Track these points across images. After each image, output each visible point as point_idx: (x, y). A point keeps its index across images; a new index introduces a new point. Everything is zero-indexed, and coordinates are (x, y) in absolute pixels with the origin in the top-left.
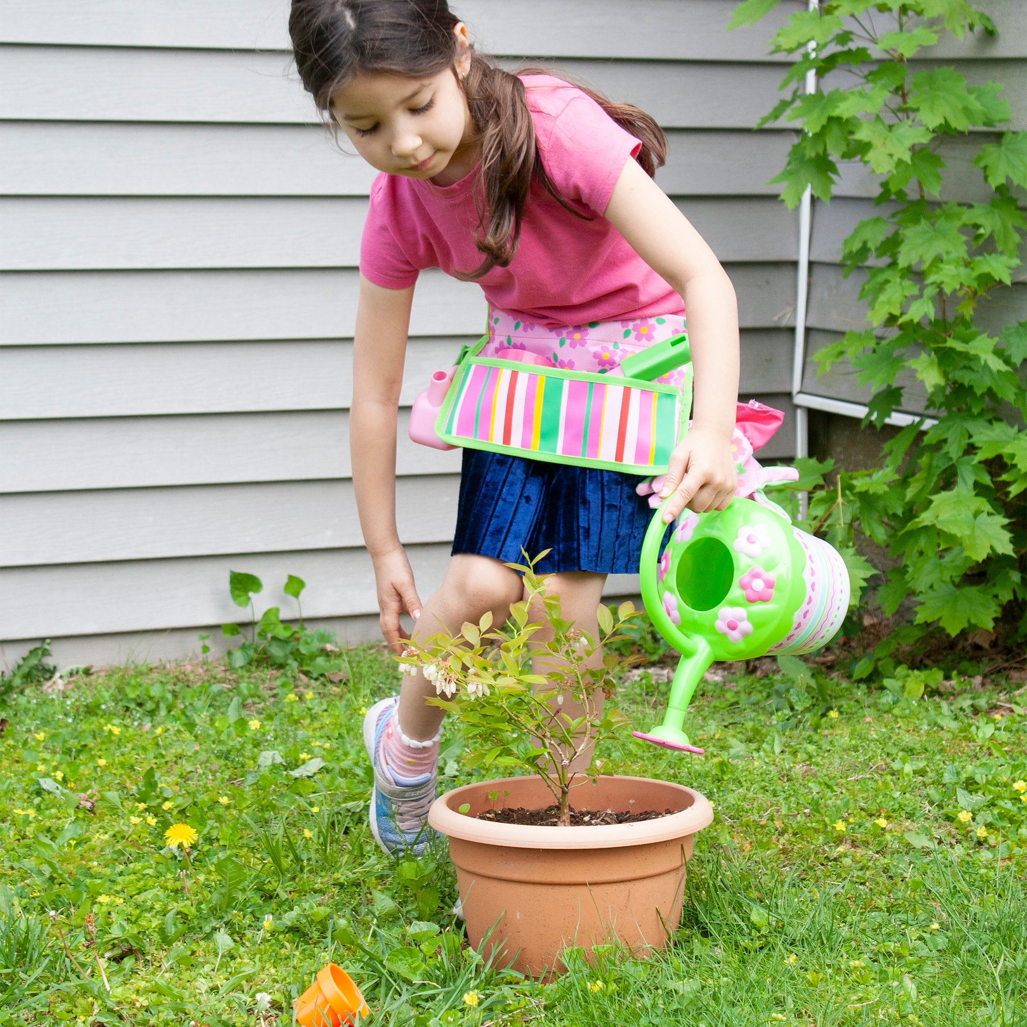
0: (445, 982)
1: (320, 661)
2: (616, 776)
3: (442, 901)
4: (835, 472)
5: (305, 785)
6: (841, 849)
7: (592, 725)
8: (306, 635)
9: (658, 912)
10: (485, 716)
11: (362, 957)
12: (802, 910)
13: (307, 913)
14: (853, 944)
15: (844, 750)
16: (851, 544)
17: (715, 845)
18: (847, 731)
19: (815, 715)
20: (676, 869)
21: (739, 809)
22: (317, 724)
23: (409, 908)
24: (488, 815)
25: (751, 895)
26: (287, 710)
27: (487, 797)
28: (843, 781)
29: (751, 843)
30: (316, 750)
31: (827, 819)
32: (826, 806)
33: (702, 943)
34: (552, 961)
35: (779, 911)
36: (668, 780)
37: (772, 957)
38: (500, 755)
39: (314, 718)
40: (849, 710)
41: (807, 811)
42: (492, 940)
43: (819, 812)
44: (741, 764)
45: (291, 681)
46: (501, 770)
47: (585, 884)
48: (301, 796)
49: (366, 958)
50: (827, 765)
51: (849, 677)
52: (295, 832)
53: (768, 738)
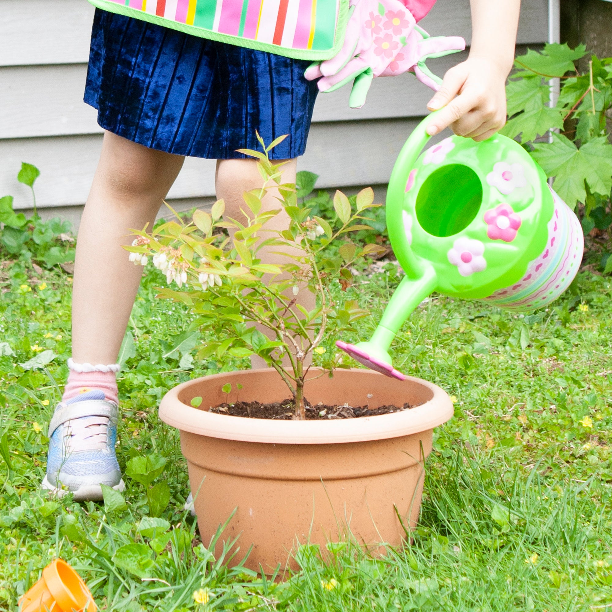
0: (175, 580)
1: (55, 251)
2: (353, 370)
3: (175, 497)
4: (587, 58)
5: (34, 378)
6: (588, 446)
7: (328, 317)
8: (40, 225)
9: (395, 509)
10: (217, 306)
11: (90, 554)
12: (544, 508)
13: (34, 508)
14: (598, 543)
15: (593, 344)
16: (603, 132)
17: (457, 441)
18: (596, 325)
19: (564, 308)
20: (416, 465)
21: (482, 405)
22: (50, 316)
23: (139, 504)
24: (221, 409)
25: (493, 493)
26: (20, 301)
27: (220, 390)
28: (591, 376)
29: (494, 439)
30: (48, 342)
31: (573, 415)
32: (572, 402)
33: (440, 541)
34: (286, 559)
35: (521, 509)
36: (409, 374)
37: (514, 556)
38: (233, 346)
39: (47, 309)
40: (599, 304)
41: (553, 407)
42: (224, 536)
43: (565, 408)
44: (486, 358)
45: (25, 271)
46: (238, 363)
47: (318, 480)
48: (32, 389)
49: (94, 555)
50: (575, 360)
51: (601, 270)
52: (25, 425)
53: (515, 332)
